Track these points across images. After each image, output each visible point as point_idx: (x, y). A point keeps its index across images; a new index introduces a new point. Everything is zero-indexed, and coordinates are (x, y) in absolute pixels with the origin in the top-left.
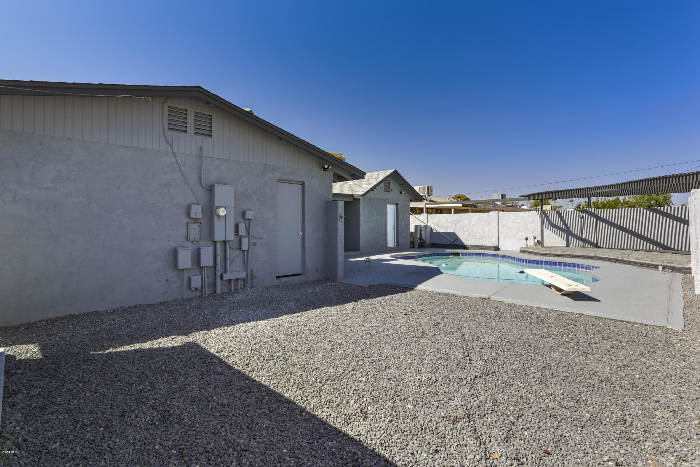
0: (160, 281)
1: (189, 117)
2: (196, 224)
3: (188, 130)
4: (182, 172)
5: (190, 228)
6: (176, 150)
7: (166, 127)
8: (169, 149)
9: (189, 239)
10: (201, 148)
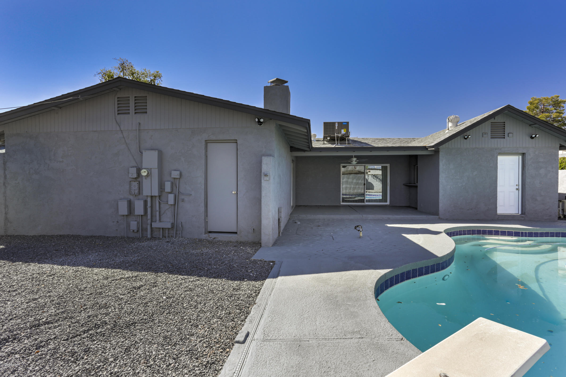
0: (114, 222)
1: (131, 102)
2: (136, 182)
3: (130, 112)
4: (126, 144)
5: (132, 185)
6: (122, 129)
7: (117, 113)
8: (118, 129)
9: (131, 193)
10: (140, 124)
